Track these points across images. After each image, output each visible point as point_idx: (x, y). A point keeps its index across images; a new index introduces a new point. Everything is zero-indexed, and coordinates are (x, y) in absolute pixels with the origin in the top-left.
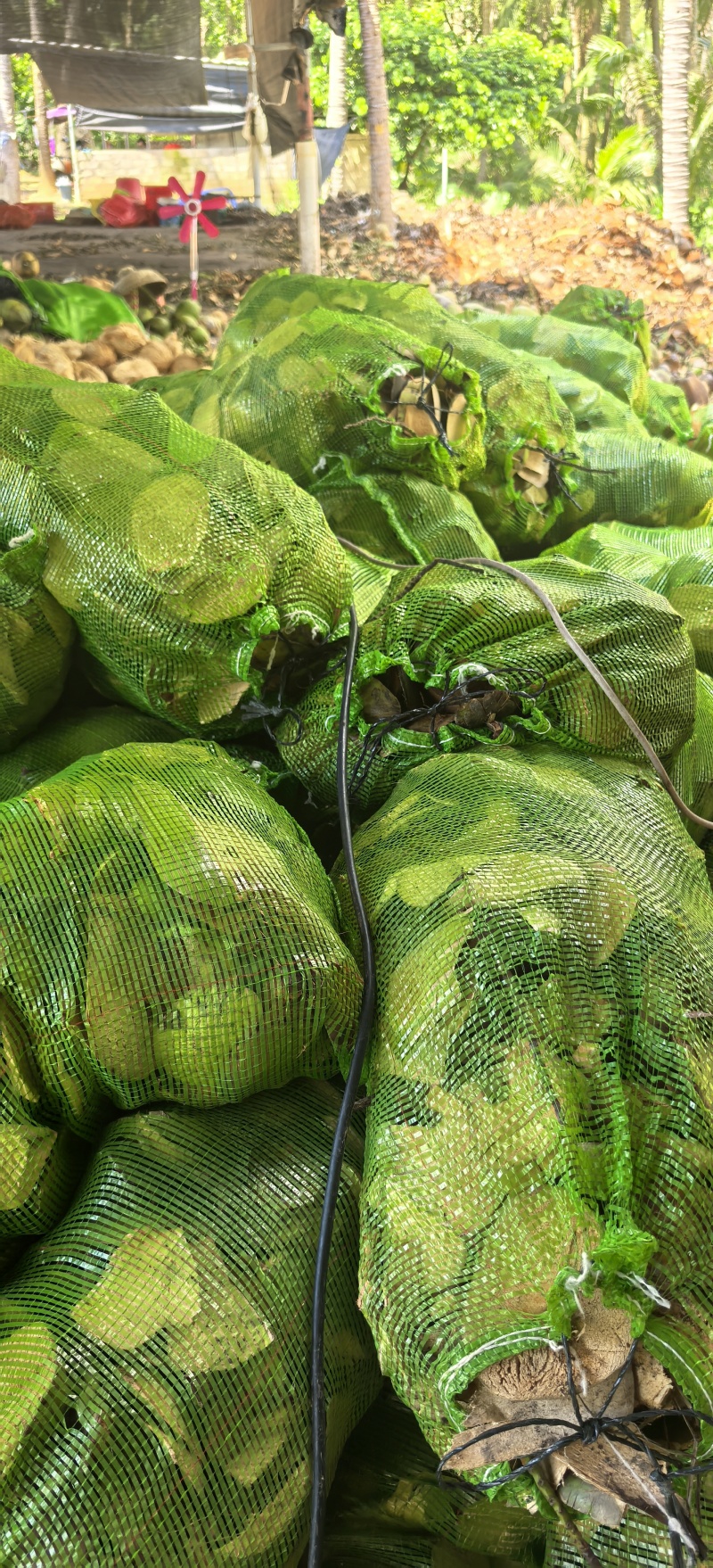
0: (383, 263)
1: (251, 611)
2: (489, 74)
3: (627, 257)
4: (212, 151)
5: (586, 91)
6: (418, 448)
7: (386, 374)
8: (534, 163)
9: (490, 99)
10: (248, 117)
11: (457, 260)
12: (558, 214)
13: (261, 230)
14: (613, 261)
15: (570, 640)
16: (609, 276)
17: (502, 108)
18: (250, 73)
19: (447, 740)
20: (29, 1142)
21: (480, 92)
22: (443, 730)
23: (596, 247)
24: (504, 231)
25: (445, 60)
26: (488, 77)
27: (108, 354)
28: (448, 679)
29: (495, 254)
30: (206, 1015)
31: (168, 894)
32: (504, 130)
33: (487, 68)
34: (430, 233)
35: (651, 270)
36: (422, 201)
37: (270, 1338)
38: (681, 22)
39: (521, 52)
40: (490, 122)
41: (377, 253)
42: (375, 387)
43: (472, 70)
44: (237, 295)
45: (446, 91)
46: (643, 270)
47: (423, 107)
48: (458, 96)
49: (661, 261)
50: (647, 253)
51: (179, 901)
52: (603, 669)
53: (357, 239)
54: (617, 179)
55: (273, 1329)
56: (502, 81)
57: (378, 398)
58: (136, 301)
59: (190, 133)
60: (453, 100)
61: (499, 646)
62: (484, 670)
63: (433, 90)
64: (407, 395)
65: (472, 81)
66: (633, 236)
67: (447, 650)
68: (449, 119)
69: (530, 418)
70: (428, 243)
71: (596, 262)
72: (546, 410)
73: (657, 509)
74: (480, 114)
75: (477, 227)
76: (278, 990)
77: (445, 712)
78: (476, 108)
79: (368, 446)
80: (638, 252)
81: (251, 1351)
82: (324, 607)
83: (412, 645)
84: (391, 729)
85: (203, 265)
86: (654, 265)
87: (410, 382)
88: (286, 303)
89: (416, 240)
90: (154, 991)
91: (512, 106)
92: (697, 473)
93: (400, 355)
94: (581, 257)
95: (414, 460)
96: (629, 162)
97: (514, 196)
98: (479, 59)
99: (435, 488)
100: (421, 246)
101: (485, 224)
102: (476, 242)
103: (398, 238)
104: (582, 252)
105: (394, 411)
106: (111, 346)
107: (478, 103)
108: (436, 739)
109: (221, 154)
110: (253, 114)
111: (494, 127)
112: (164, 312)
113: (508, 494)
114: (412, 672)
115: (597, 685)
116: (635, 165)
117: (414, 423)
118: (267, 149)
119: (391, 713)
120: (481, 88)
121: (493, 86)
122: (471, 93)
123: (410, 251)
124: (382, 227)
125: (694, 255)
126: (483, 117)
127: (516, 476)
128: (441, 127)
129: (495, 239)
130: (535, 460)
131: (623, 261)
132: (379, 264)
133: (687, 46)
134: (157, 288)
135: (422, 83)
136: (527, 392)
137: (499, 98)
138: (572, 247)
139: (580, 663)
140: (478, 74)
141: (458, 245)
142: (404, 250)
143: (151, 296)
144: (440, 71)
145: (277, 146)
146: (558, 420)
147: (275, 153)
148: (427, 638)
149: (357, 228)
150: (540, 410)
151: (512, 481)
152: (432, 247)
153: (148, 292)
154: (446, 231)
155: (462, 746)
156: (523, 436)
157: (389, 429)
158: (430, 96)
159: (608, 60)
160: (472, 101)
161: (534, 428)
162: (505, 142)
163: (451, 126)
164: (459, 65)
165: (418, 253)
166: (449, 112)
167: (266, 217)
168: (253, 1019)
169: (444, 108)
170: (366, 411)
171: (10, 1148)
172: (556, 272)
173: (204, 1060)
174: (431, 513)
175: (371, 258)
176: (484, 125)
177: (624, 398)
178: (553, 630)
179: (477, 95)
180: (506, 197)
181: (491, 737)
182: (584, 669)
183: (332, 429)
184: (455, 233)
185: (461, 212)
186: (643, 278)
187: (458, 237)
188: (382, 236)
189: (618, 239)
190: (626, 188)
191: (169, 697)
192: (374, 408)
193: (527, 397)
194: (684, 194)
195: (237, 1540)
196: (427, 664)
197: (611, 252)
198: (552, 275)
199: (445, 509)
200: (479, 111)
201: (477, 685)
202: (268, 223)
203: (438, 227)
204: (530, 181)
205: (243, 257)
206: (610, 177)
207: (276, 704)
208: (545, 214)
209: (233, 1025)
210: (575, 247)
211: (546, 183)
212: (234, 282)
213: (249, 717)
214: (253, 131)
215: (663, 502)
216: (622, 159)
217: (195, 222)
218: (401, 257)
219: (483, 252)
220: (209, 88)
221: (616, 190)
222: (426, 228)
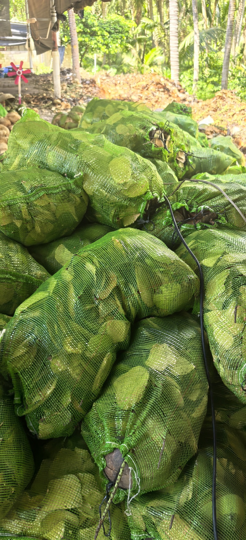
0: (79, 92)
1: (146, 193)
2: (108, 29)
3: (162, 91)
4: (13, 52)
5: (138, 35)
6: (159, 151)
7: (151, 129)
8: (123, 59)
9: (109, 37)
10: (27, 41)
11: (104, 91)
12: (137, 77)
13: (33, 80)
14: (158, 93)
15: (230, 199)
16: (157, 98)
17: (113, 40)
18: (28, 26)
19: (199, 227)
20: (126, 324)
21: (105, 35)
22: (198, 224)
23: (152, 88)
24: (119, 82)
25: (93, 24)
26: (108, 30)
27: (9, 122)
28: (197, 210)
29: (116, 89)
30: (168, 290)
31: (155, 261)
32: (114, 48)
33: (108, 27)
34: (93, 82)
35: (170, 96)
36: (88, 71)
37: (194, 367)
38: (175, 15)
39: (118, 22)
40: (109, 45)
41: (76, 89)
42: (147, 133)
43: (102, 27)
44: (32, 102)
45: (93, 34)
46: (167, 96)
47: (87, 39)
48: (98, 36)
49: (173, 93)
50: (168, 90)
51: (158, 263)
52: (238, 207)
53: (68, 84)
54: (151, 65)
55: (194, 365)
56: (113, 31)
57: (148, 136)
58: (5, 104)
59: (5, 46)
60: (97, 37)
61: (210, 201)
62: (208, 207)
63: (90, 34)
64: (156, 135)
65: (103, 31)
66: (163, 84)
67: (196, 202)
68: (96, 44)
69: (180, 142)
70: (93, 85)
71: (152, 93)
72: (184, 140)
73: (213, 169)
74: (106, 42)
75: (109, 80)
76: (185, 284)
77: (196, 219)
78: (104, 40)
79: (145, 150)
80: (165, 90)
81: (190, 370)
82: (159, 192)
83: (187, 201)
84: (182, 224)
85: (22, 91)
86: (171, 94)
87: (156, 132)
88: (103, 108)
89: (89, 84)
90: (155, 284)
91: (116, 40)
92: (224, 159)
93: (153, 124)
94: (147, 91)
95: (158, 154)
96: (155, 59)
97: (118, 70)
98: (104, 24)
99: (163, 162)
100: (91, 86)
101: (112, 79)
102: (109, 85)
103: (82, 83)
104: (147, 89)
105: (152, 140)
106: (9, 119)
107: (105, 39)
108: (195, 227)
109: (16, 53)
110: (29, 41)
111: (111, 47)
112: (13, 108)
113: (175, 165)
114: (188, 209)
115: (237, 211)
116: (157, 60)
117: (158, 143)
118: (35, 52)
119: (182, 220)
120: (106, 34)
121: (110, 33)
122: (103, 36)
123: (87, 88)
124: (76, 80)
125: (182, 91)
126: (107, 43)
127: (176, 159)
128: (93, 46)
129: (116, 85)
130: (181, 155)
131: (161, 93)
132: (77, 92)
133: (177, 23)
134: (12, 100)
135: (86, 31)
136: (179, 135)
137: (112, 37)
138: (144, 88)
139: (232, 205)
140: (104, 29)
141: (103, 86)
142: (85, 87)
143: (9, 103)
144: (92, 27)
145: (39, 52)
146: (187, 143)
147: (38, 53)
148: (190, 199)
149: (67, 80)
150: (182, 140)
151: (176, 161)
152: (95, 87)
153: (8, 101)
154: (98, 82)
155: (204, 228)
156: (178, 148)
157: (151, 145)
158: (89, 36)
159: (149, 26)
160: (103, 38)
161: (182, 145)
162: (115, 52)
163: (96, 46)
164: (98, 26)
165: (90, 89)
166: (95, 41)
167: (34, 75)
168: (180, 291)
169: (94, 40)
170: (145, 140)
171: (122, 326)
172: (139, 96)
173: (167, 302)
174: (162, 170)
175: (74, 90)
176: (107, 46)
177: (194, 136)
178: (223, 197)
179: (104, 36)
180: (115, 70)
181: (211, 225)
182: (233, 206)
183: (134, 145)
184: (101, 82)
185: (103, 75)
186: (168, 98)
187: (102, 83)
188: (77, 83)
189: (159, 85)
190: (154, 68)
191: (118, 218)
192: (148, 139)
193: (179, 136)
194: (178, 71)
195: (194, 413)
196: (191, 206)
197: (157, 90)
198: (138, 97)
199: (166, 168)
200: (105, 41)
201: (206, 211)
202: (35, 77)
203: (96, 80)
204: (123, 65)
205: (30, 89)
206: (149, 64)
207: (147, 220)
208: (132, 77)
209: (175, 292)
210: (145, 88)
211: (128, 66)
212: (30, 98)
213: (140, 223)
214: (29, 46)
215: (215, 167)
216: (152, 59)
217: (20, 77)
218: (84, 90)
219: (112, 89)
220: (12, 30)
221: (152, 68)
222: (91, 80)
